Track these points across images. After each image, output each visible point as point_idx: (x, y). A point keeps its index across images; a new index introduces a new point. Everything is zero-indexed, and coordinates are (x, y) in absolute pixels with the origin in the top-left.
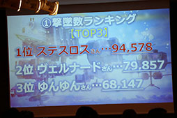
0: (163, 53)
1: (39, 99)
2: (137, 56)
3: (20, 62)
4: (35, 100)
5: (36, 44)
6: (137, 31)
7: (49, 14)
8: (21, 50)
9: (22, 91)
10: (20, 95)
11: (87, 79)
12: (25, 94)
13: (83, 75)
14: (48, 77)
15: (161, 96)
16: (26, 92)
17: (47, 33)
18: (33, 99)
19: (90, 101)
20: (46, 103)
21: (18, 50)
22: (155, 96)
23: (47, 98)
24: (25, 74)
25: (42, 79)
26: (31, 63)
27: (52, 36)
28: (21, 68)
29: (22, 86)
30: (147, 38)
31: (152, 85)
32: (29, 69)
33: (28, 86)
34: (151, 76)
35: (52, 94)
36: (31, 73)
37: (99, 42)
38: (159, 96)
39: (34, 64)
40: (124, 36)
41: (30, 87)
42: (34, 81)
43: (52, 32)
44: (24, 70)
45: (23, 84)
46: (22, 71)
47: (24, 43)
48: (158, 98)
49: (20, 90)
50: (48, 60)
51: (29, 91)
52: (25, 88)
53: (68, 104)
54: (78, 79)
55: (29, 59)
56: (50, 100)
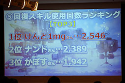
0: (115, 40)
1: (26, 71)
2: (97, 42)
3: (12, 43)
4: (23, 71)
5: (24, 31)
6: (97, 24)
7: (31, 10)
8: (14, 35)
9: (13, 64)
10: (11, 68)
11: (60, 57)
12: (14, 67)
13: (57, 55)
14: (32, 55)
15: (113, 71)
16: (16, 65)
17: (32, 24)
18: (21, 70)
19: (62, 73)
20: (30, 74)
21: (11, 35)
22: (108, 71)
23: (31, 70)
24: (16, 52)
25: (28, 56)
26: (21, 45)
27: (36, 26)
28: (13, 48)
29: (13, 61)
30: (104, 29)
31: (107, 63)
32: (19, 49)
33: (18, 61)
34: (106, 56)
35: (34, 67)
36: (20, 52)
37: (70, 31)
38: (111, 71)
39: (22, 45)
40: (87, 27)
41: (19, 62)
42: (22, 57)
43: (36, 23)
44: (15, 50)
45: (14, 60)
46: (13, 50)
47: (16, 30)
48: (111, 72)
49: (12, 64)
50: (33, 43)
51: (18, 65)
52: (15, 62)
53: (46, 74)
54: (54, 57)
55: (19, 42)
56: (33, 71)
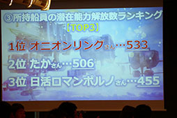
0: (154, 51)
1: (31, 94)
2: (130, 53)
3: (13, 56)
4: (27, 94)
5: (29, 38)
6: (130, 29)
8: (15, 45)
9: (14, 84)
10: (12, 89)
11: (79, 74)
12: (16, 88)
14: (40, 72)
15: (152, 94)
16: (18, 86)
17: (40, 29)
18: (25, 93)
19: (82, 96)
20: (38, 98)
21: (12, 44)
22: (146, 93)
23: (38, 92)
24: (18, 68)
25: (35, 73)
26: (24, 57)
27: (46, 31)
28: (13, 62)
29: (14, 80)
30: (140, 36)
32: (22, 63)
33: (20, 80)
34: (142, 74)
35: (43, 89)
36: (23, 67)
37: (92, 38)
38: (149, 93)
39: (27, 58)
40: (117, 32)
41: (22, 81)
42: (26, 75)
43: (45, 28)
44: (17, 64)
45: (16, 79)
46: (14, 65)
47: (17, 38)
48: (149, 95)
49: (12, 84)
50: (41, 55)
51: (21, 85)
52: (17, 82)
54: (70, 74)
55: (22, 53)
56: (42, 94)
